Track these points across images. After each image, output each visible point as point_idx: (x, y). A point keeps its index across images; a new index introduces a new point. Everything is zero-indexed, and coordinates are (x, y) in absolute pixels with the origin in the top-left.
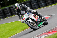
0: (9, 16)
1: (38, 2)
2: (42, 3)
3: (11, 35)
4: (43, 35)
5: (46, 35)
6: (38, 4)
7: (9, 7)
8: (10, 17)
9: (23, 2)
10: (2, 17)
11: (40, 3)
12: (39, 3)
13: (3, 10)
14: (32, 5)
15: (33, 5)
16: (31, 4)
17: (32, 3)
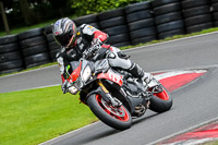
0: (39, 63)
1: (153, 16)
2: (168, 19)
3: (52, 134)
4: (187, 139)
5: (198, 138)
6: (154, 25)
7: (43, 30)
8: (41, 68)
9: (96, 14)
10: (12, 65)
11: (163, 21)
12: (157, 22)
13: (18, 39)
14: (128, 27)
15: (133, 25)
16: (125, 22)
17: (129, 20)
